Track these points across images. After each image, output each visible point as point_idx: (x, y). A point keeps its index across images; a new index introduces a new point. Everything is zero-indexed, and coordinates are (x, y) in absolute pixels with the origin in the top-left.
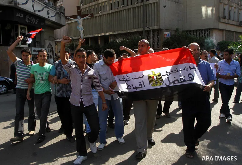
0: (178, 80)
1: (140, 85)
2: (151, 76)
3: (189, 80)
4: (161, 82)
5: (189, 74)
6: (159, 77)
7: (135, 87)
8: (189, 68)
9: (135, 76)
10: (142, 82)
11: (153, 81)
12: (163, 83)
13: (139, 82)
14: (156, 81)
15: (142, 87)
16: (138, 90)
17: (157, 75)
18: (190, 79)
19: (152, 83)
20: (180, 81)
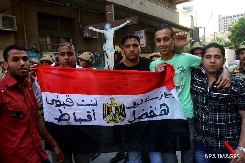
0: (146, 114)
1: (89, 116)
2: (109, 106)
3: (160, 114)
4: (122, 117)
5: (162, 105)
6: (121, 110)
7: (80, 118)
8: (164, 95)
9: (83, 101)
10: (92, 112)
11: (109, 114)
12: (124, 118)
13: (88, 112)
14: (114, 115)
15: (90, 120)
16: (84, 124)
17: (118, 106)
18: (163, 112)
19: (107, 118)
20: (149, 115)
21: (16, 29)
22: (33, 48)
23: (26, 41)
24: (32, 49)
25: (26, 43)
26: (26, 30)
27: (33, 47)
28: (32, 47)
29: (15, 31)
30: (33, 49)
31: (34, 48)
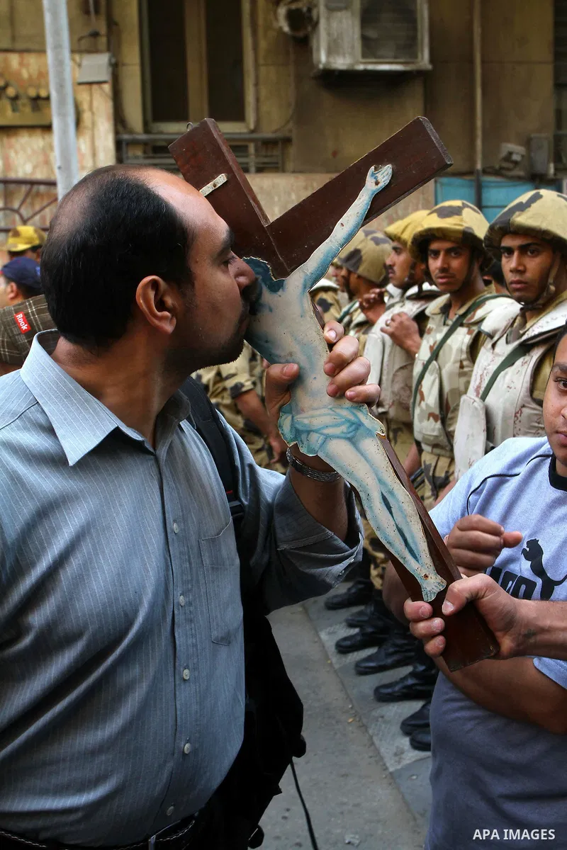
21: (424, 60)
22: (508, 157)
23: (479, 123)
24: (505, 165)
25: (479, 133)
26: (483, 62)
27: (510, 154)
28: (504, 154)
29: (420, 74)
30: (511, 165)
31: (516, 157)
